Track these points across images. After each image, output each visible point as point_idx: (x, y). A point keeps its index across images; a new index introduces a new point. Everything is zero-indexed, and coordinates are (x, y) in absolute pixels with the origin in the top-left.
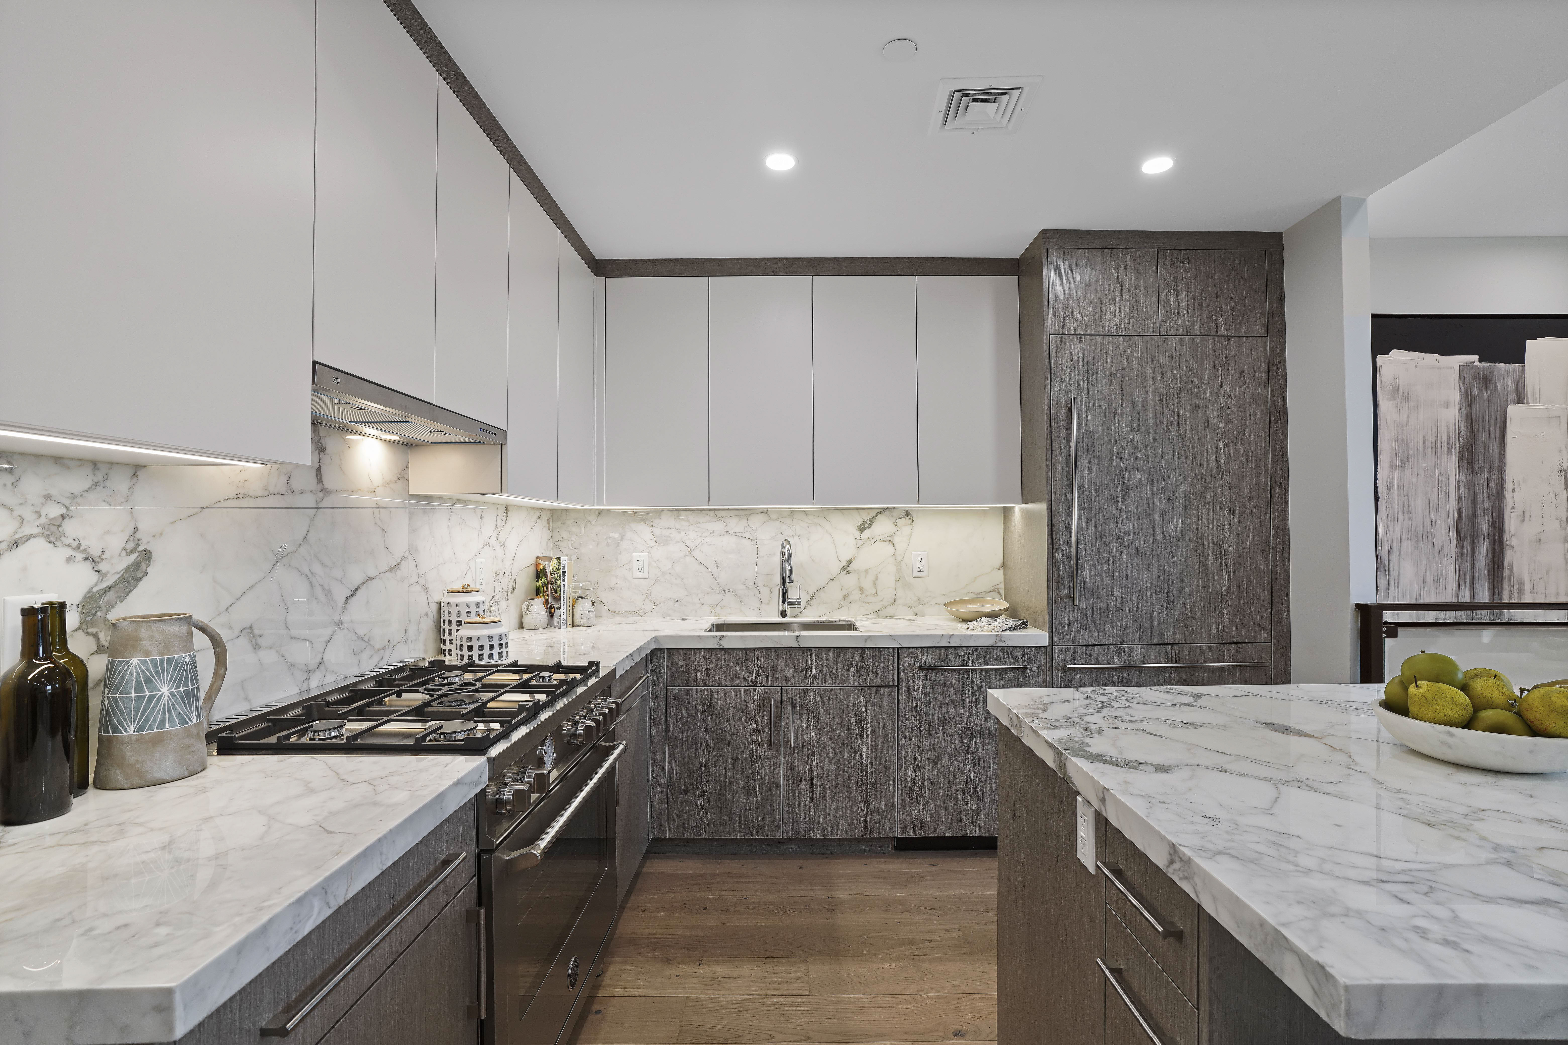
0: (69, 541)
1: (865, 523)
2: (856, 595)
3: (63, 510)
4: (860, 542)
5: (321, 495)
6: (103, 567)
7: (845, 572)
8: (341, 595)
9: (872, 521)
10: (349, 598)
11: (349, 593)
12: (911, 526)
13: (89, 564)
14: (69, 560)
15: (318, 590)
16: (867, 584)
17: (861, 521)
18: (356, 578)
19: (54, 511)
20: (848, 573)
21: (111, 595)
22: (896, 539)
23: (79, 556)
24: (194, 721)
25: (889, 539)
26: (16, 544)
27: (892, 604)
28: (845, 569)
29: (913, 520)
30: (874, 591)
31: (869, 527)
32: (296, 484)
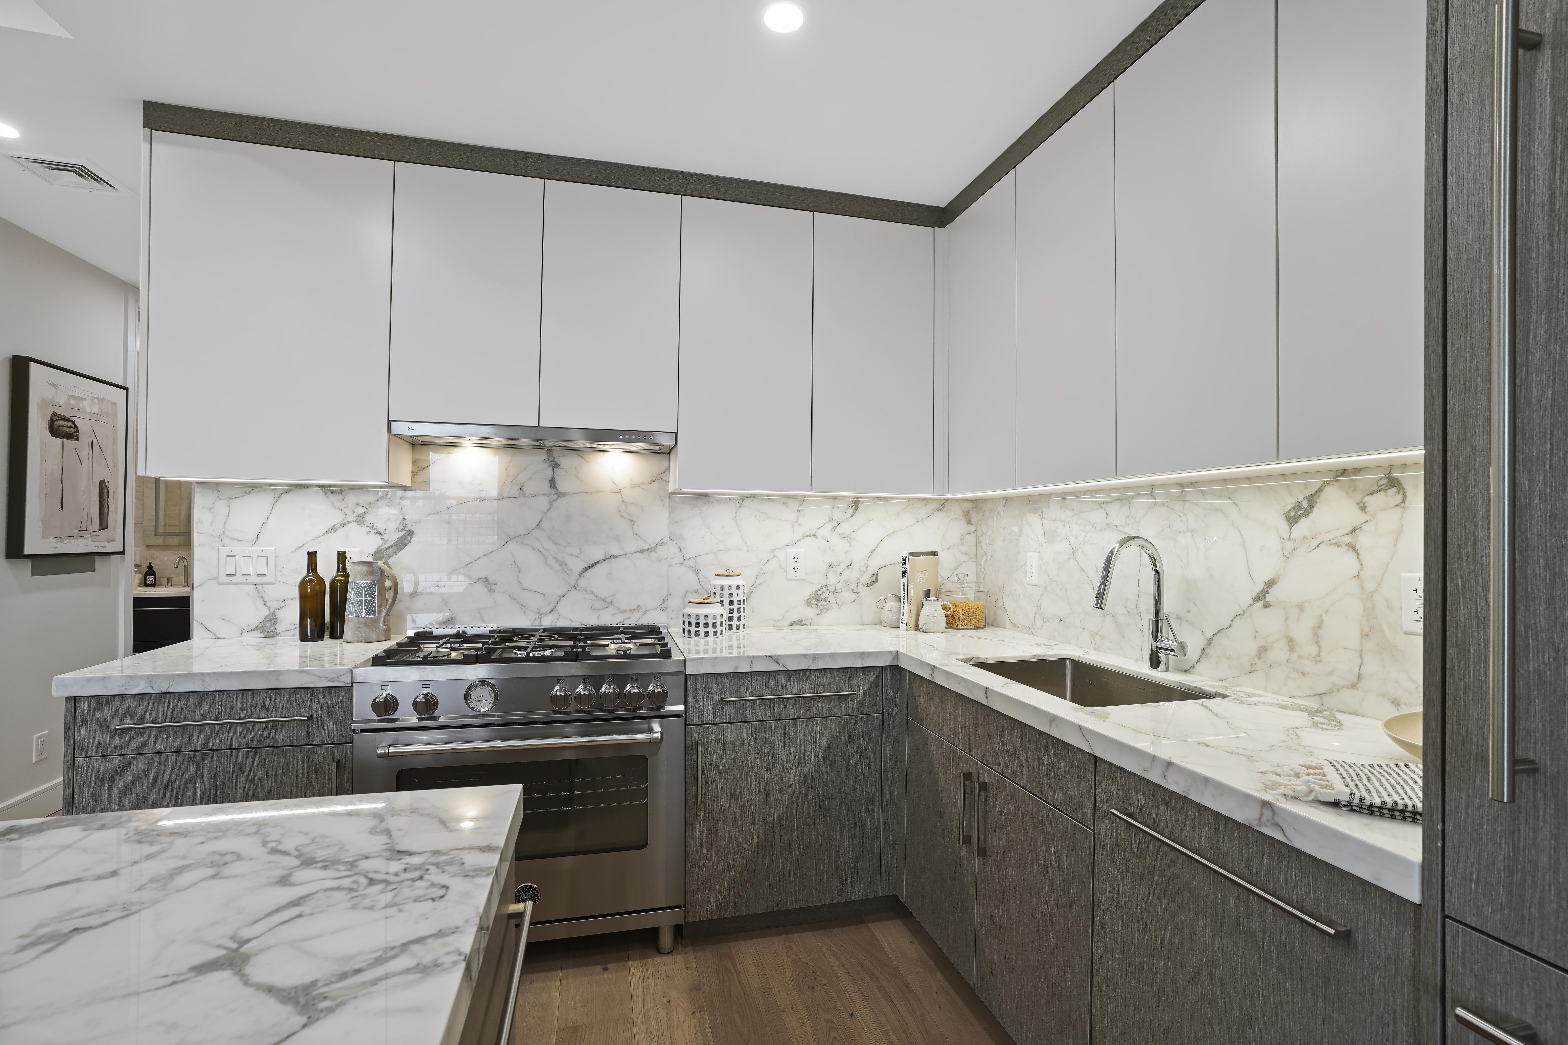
0: (368, 524)
1: (1298, 506)
2: (1279, 653)
3: (365, 510)
4: (1290, 545)
5: (555, 497)
6: (385, 537)
7: (1261, 604)
8: (577, 566)
9: (1312, 500)
10: (586, 569)
11: (587, 565)
12: (1399, 510)
13: (378, 535)
14: (368, 533)
15: (552, 561)
16: (1301, 632)
17: (1290, 503)
18: (598, 555)
19: (361, 510)
20: (1267, 605)
21: (390, 550)
22: (1364, 540)
23: (373, 531)
24: (363, 616)
25: (1348, 539)
26: (343, 525)
27: (1354, 686)
28: (1261, 597)
29: (1405, 496)
30: (1314, 650)
31: (1307, 513)
32: (528, 490)
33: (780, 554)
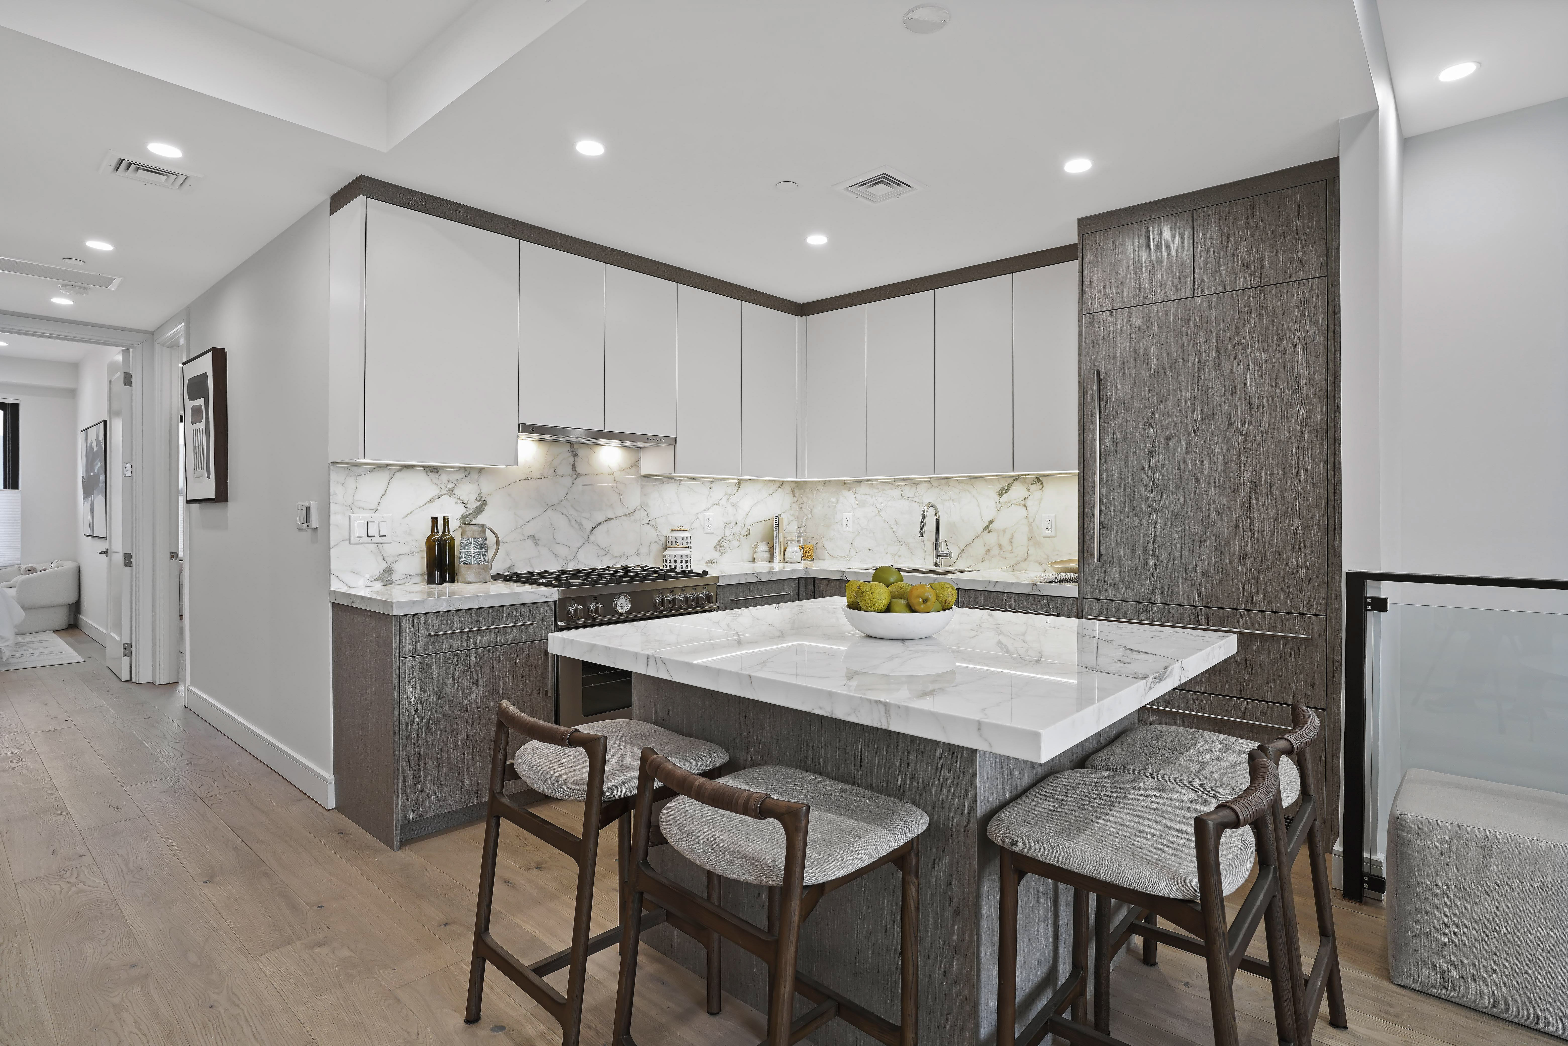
0: (456, 496)
1: (1003, 489)
2: (995, 551)
3: (454, 486)
4: (1000, 505)
5: (575, 477)
6: (468, 506)
7: (987, 531)
8: (589, 526)
9: (1009, 486)
10: (594, 528)
11: (595, 526)
12: (1041, 491)
13: (463, 504)
14: (456, 503)
15: (573, 522)
16: (1005, 541)
17: (1000, 487)
18: (600, 519)
19: (451, 486)
20: (990, 531)
21: (471, 517)
22: (1029, 503)
23: (460, 502)
24: (482, 563)
25: (1023, 502)
26: (439, 497)
27: (1025, 560)
28: (987, 528)
29: (1043, 486)
30: (1010, 548)
31: (1006, 492)
32: (559, 472)
33: (701, 516)
